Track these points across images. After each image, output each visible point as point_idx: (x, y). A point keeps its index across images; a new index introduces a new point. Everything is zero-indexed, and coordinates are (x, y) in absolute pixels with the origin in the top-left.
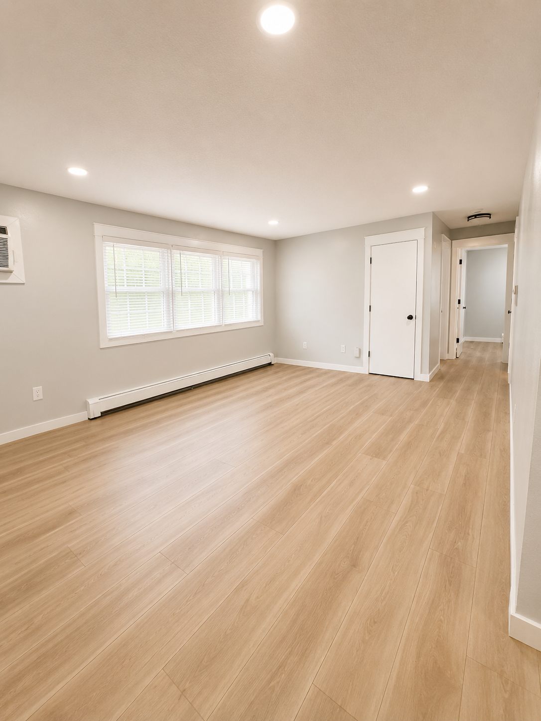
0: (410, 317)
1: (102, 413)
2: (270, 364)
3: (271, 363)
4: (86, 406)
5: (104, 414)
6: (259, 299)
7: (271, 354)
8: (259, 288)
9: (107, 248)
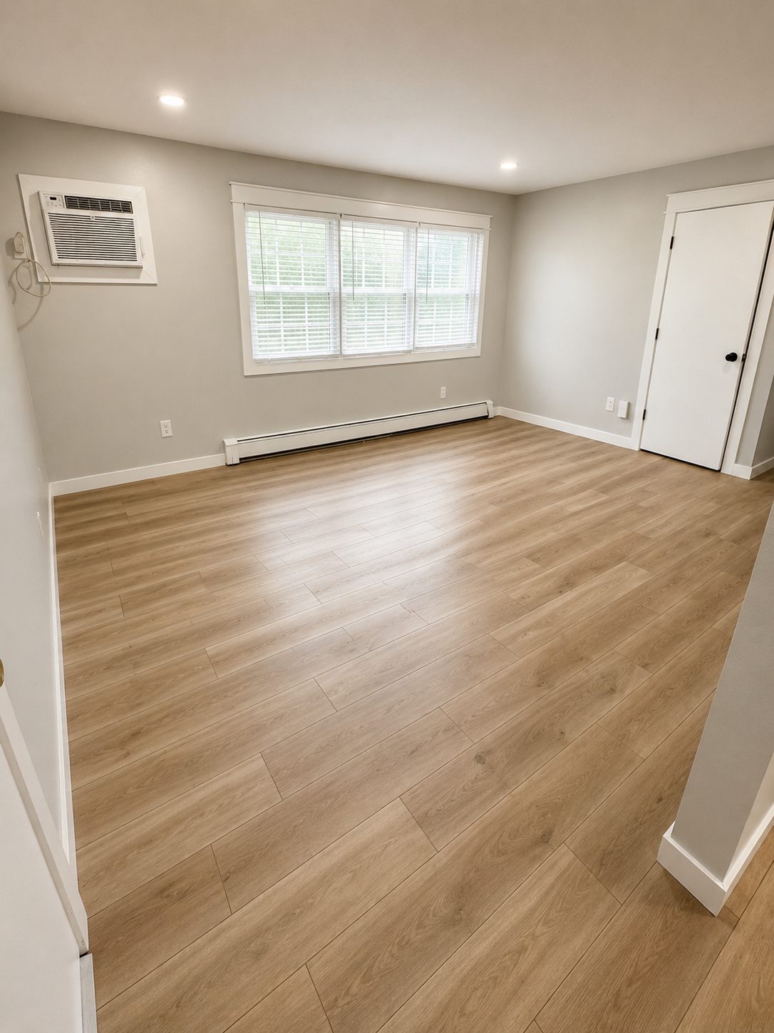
0: (732, 357)
1: (240, 459)
2: (486, 418)
3: (488, 416)
4: (222, 448)
5: (244, 461)
6: (477, 310)
7: (490, 402)
8: (478, 292)
9: (249, 219)
